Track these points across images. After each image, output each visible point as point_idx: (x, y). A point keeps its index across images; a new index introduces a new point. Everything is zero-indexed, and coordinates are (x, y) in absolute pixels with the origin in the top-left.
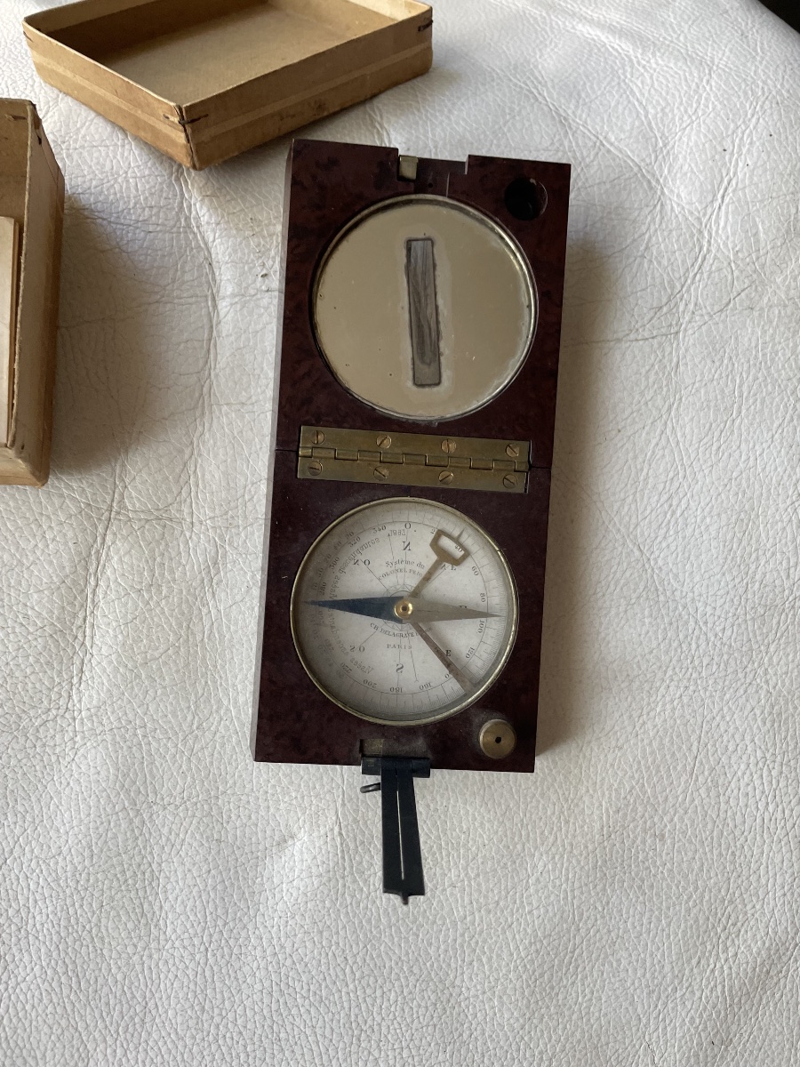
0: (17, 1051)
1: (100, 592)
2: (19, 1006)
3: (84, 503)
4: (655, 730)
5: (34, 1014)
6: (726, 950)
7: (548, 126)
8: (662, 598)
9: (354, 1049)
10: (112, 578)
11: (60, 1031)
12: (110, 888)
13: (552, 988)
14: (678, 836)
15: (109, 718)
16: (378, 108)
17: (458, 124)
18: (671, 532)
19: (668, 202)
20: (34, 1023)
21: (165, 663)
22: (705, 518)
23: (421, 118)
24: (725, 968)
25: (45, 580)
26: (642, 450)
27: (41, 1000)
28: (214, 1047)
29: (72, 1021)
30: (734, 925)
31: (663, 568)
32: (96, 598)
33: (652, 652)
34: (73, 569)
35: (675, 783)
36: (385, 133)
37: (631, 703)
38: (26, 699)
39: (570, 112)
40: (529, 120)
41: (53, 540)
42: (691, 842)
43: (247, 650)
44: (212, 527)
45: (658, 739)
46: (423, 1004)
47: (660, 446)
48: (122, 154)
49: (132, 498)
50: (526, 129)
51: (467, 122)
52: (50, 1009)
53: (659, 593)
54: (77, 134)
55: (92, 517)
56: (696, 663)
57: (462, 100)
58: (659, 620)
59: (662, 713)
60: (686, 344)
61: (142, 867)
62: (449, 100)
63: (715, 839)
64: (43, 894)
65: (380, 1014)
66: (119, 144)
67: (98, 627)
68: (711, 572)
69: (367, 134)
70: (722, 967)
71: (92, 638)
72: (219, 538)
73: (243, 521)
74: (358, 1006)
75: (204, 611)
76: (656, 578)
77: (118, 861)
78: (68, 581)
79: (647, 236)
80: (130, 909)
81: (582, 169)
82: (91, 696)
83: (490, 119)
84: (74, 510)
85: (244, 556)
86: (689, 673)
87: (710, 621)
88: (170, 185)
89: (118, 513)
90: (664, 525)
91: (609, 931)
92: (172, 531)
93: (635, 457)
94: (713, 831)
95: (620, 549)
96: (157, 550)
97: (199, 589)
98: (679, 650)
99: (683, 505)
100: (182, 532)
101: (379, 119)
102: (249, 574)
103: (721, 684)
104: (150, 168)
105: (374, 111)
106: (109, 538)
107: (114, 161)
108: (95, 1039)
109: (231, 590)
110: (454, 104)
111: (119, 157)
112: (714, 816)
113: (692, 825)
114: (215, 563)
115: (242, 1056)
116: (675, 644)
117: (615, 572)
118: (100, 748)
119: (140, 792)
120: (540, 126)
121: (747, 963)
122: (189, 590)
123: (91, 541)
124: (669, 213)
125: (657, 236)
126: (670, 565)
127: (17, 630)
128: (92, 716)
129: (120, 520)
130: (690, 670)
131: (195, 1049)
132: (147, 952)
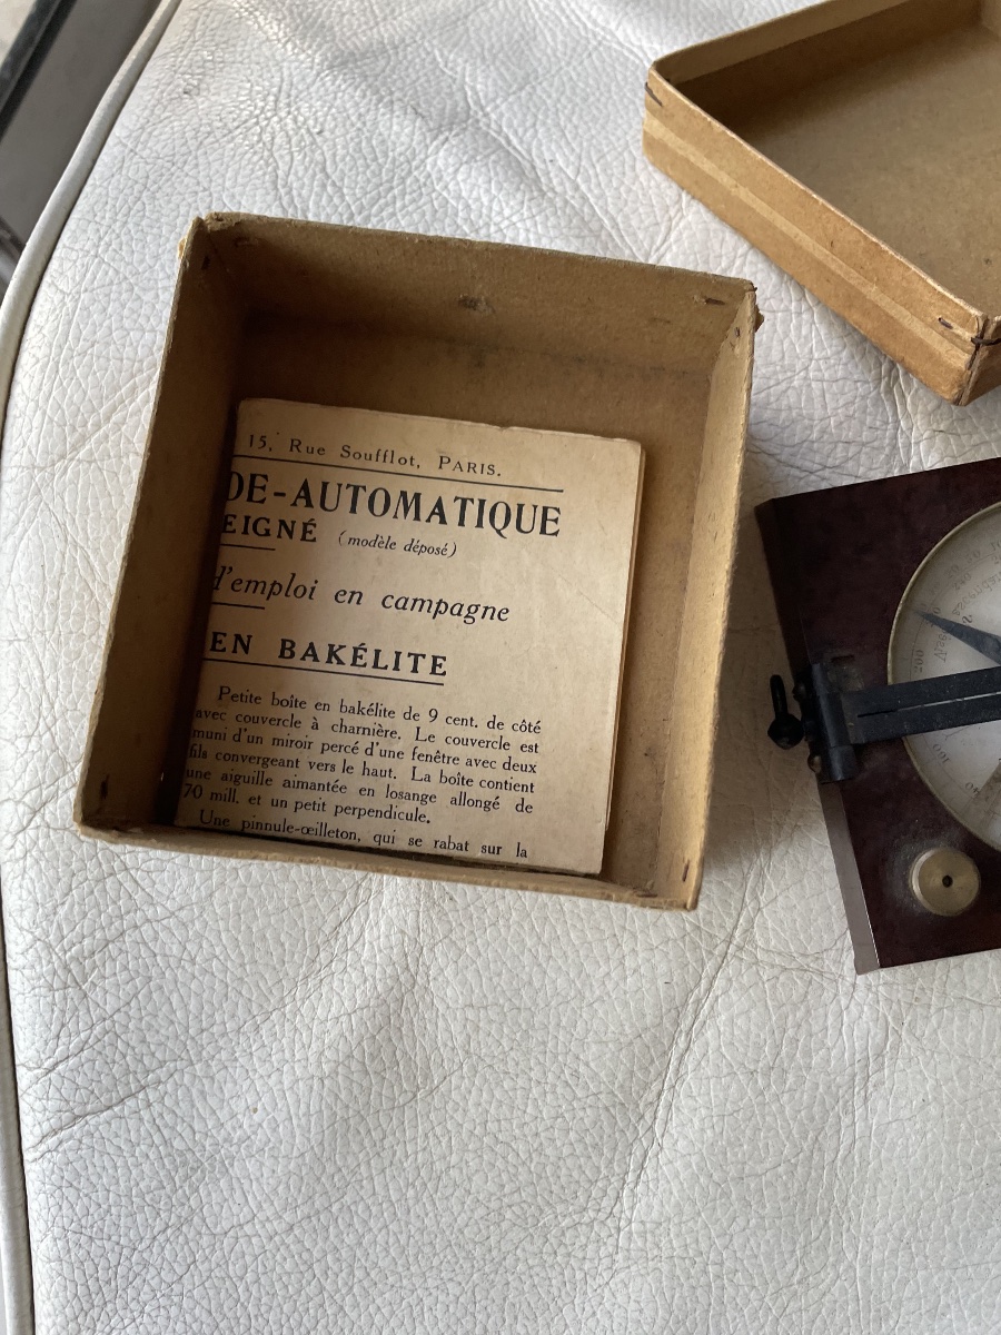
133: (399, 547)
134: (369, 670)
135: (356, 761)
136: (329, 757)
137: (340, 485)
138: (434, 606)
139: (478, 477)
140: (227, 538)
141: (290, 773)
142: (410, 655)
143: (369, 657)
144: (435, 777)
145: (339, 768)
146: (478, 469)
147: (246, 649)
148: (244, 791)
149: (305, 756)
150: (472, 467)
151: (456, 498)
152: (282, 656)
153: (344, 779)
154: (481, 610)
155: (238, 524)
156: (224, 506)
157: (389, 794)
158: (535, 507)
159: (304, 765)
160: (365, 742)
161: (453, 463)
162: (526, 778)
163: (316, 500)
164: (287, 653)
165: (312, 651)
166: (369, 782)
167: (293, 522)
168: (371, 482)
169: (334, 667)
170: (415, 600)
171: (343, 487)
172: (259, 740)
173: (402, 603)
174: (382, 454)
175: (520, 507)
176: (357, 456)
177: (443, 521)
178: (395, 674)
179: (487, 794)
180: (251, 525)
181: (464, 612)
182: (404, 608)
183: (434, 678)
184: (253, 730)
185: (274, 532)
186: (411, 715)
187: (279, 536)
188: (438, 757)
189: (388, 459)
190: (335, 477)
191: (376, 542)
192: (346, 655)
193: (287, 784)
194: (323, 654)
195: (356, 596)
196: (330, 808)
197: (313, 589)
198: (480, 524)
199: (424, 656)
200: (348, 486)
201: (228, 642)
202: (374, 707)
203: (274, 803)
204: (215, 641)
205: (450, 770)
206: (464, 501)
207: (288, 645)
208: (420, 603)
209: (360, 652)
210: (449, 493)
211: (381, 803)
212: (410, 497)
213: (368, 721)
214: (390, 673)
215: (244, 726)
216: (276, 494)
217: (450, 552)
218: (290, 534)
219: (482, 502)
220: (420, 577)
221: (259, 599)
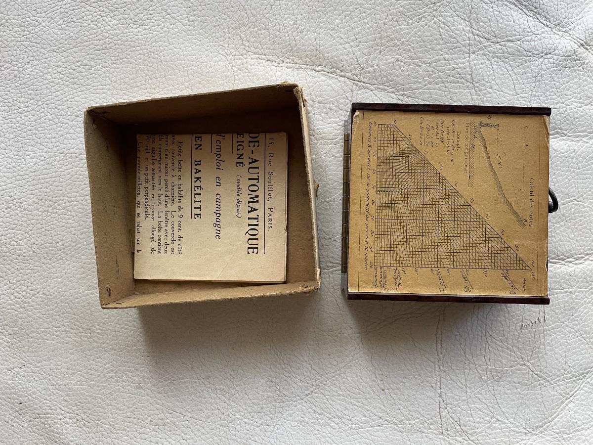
0: (67, 15)
1: (312, 73)
2: (90, 17)
3: (364, 66)
4: (200, 391)
5: (85, 24)
6: (71, 418)
7: (581, 365)
8: (278, 404)
9: (45, 197)
10: (319, 79)
11: (74, 38)
12: (148, 70)
13: (63, 313)
14: (138, 398)
15: (241, 74)
17: (585, 308)
18: (317, 416)
19: (528, 438)
20: (80, 24)
22: (325, 438)
24: (61, 416)
25: (321, 42)
26: (370, 403)
27: (92, 29)
28: (56, 121)
29: (78, 45)
30: (84, 425)
31: (296, 407)
32: (309, 70)
33: (246, 394)
34: (326, 58)
35: (169, 399)
36: (580, 262)
37: (217, 378)
38: (256, 29)
39: (589, 380)
40: (585, 353)
41: (344, 48)
42: (134, 404)
45: (195, 392)
46: (64, 238)
47: (371, 415)
48: (575, 102)
49: (365, 93)
50: (580, 351)
51: (585, 313)
52: (87, 33)
53: (281, 404)
54: (588, 76)
55: (356, 70)
56: (238, 422)
58: (264, 401)
59: (210, 396)
60: (435, 439)
61: (157, 88)
63: (134, 420)
64: (149, 33)
65: (62, 214)
66: (581, 100)
67: (292, 71)
68: (291, 437)
70: (61, 414)
71: (286, 67)
74: (68, 202)
76: (290, 402)
77: (162, 75)
78: (319, 55)
79: (506, 421)
80: (135, 80)
81: (552, 384)
82: (254, 64)
83: (587, 329)
84: (360, 60)
85: (325, 155)
86: (231, 416)
87: (262, 433)
88: (554, 128)
89: (357, 85)
90: (323, 412)
91: (89, 350)
92: (344, 114)
93: (366, 399)
94: (138, 419)
95: (310, 382)
96: (333, 105)
98: (246, 412)
99: (334, 425)
101: (590, 259)
103: (223, 435)
104: (565, 117)
106: (342, 79)
107: (570, 97)
108: (68, 56)
112: (147, 421)
113: (143, 406)
115: (49, 136)
116: (249, 409)
117: (296, 378)
118: (225, 68)
119: (198, 89)
120: (581, 360)
121: (62, 430)
123: (342, 69)
124: (520, 437)
125: (506, 428)
126: (298, 413)
127: (295, 26)
128: (243, 65)
129: (353, 86)
130: (233, 417)
131: (56, 110)
132: (111, 88)
133: (238, 197)
134: (194, 192)
135: (163, 192)
136: (163, 182)
137: (258, 173)
138: (218, 212)
139: (267, 223)
140: (235, 135)
141: (157, 170)
142: (200, 206)
143: (198, 191)
144: (160, 219)
145: (160, 186)
146: (270, 222)
147: (197, 149)
148: (149, 155)
149: (163, 174)
150: (270, 220)
151: (258, 216)
152: (195, 161)
153: (157, 189)
154: (219, 229)
155: (240, 139)
156: (246, 133)
157: (153, 204)
158: (258, 245)
159: (160, 174)
160: (169, 194)
161: (271, 213)
162: (162, 251)
163: (252, 165)
164: (196, 163)
165: (198, 171)
166: (156, 197)
167: (243, 158)
168: (261, 184)
169: (194, 180)
170: (220, 205)
171: (258, 175)
172: (167, 158)
173: (218, 201)
174: (272, 187)
175: (257, 239)
176: (270, 178)
177: (249, 212)
178: (193, 201)
179: (156, 238)
180: (240, 143)
181: (218, 223)
182: (216, 201)
183: (193, 215)
184: (170, 155)
185: (239, 152)
186: (180, 208)
187: (237, 154)
188: (167, 220)
189: (270, 189)
190: (261, 171)
191: (239, 189)
192: (198, 183)
193: (153, 169)
194: (198, 175)
195: (219, 184)
196: (147, 185)
197: (220, 169)
198: (249, 225)
199: (200, 211)
200: (258, 176)
201: (199, 142)
202: (181, 195)
203: (147, 166)
204: (198, 137)
205: (163, 224)
206: (257, 219)
207: (199, 163)
208: (219, 207)
209: (199, 188)
210: (260, 213)
211: (150, 202)
212: (257, 199)
213: (176, 194)
214: (194, 199)
215: (171, 152)
216: (252, 151)
217: (238, 215)
218: (239, 158)
219: (257, 225)
220: (228, 206)
221: (214, 151)
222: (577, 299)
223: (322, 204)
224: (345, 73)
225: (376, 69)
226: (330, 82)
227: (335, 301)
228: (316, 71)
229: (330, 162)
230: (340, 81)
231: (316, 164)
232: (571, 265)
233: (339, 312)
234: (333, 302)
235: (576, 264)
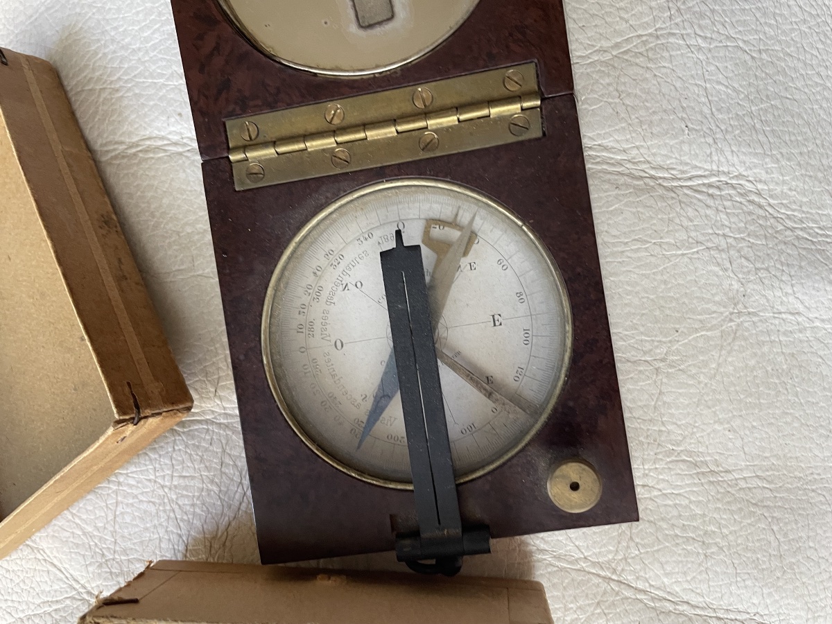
1: (694, 600)
3: (595, 609)
10: (686, 586)
16: (102, 145)
17: (147, 40)
21: (785, 535)
23: (129, 90)
32: (701, 605)
36: (148, 143)
43: (793, 440)
44: (655, 463)
48: (131, 486)
49: (600, 553)
51: (148, 27)
55: (613, 602)
57: (108, 28)
62: (105, 46)
66: (115, 488)
67: (730, 605)
69: (145, 165)
71: (740, 612)
72: (668, 457)
73: (654, 425)
75: (742, 484)
82: (796, 618)
85: (695, 430)
88: (190, 435)
89: (614, 571)
92: (648, 511)
96: (667, 532)
97: (719, 488)
100: (651, 499)
101: (122, 147)
102: (717, 426)
105: (108, 152)
106: (640, 585)
109: (728, 450)
110: (113, 41)
111: (135, 492)
114: (695, 465)
122: (718, 499)
123: (641, 605)
129: (623, 570)
222: (168, 61)
223: (715, 325)
224: (634, 597)
225: (572, 602)
226: (665, 580)
227: (714, 110)
228: (688, 603)
229: (689, 414)
230: (647, 580)
231: (715, 412)
232: (175, 138)
233: (708, 86)
234: (718, 110)
235: (162, 138)
